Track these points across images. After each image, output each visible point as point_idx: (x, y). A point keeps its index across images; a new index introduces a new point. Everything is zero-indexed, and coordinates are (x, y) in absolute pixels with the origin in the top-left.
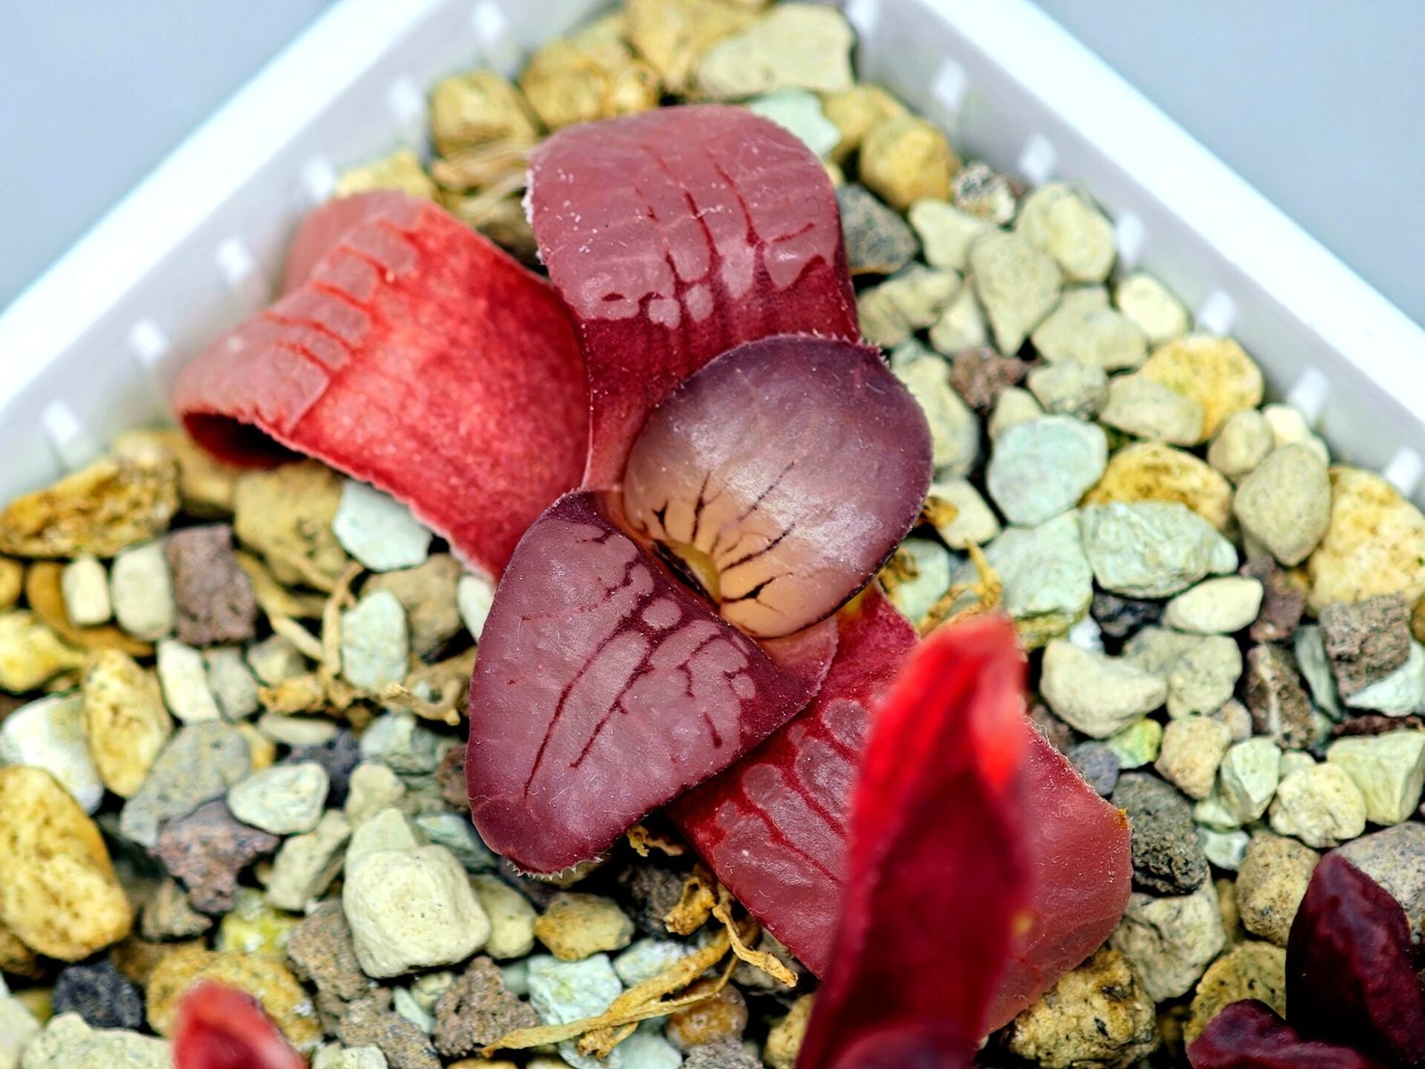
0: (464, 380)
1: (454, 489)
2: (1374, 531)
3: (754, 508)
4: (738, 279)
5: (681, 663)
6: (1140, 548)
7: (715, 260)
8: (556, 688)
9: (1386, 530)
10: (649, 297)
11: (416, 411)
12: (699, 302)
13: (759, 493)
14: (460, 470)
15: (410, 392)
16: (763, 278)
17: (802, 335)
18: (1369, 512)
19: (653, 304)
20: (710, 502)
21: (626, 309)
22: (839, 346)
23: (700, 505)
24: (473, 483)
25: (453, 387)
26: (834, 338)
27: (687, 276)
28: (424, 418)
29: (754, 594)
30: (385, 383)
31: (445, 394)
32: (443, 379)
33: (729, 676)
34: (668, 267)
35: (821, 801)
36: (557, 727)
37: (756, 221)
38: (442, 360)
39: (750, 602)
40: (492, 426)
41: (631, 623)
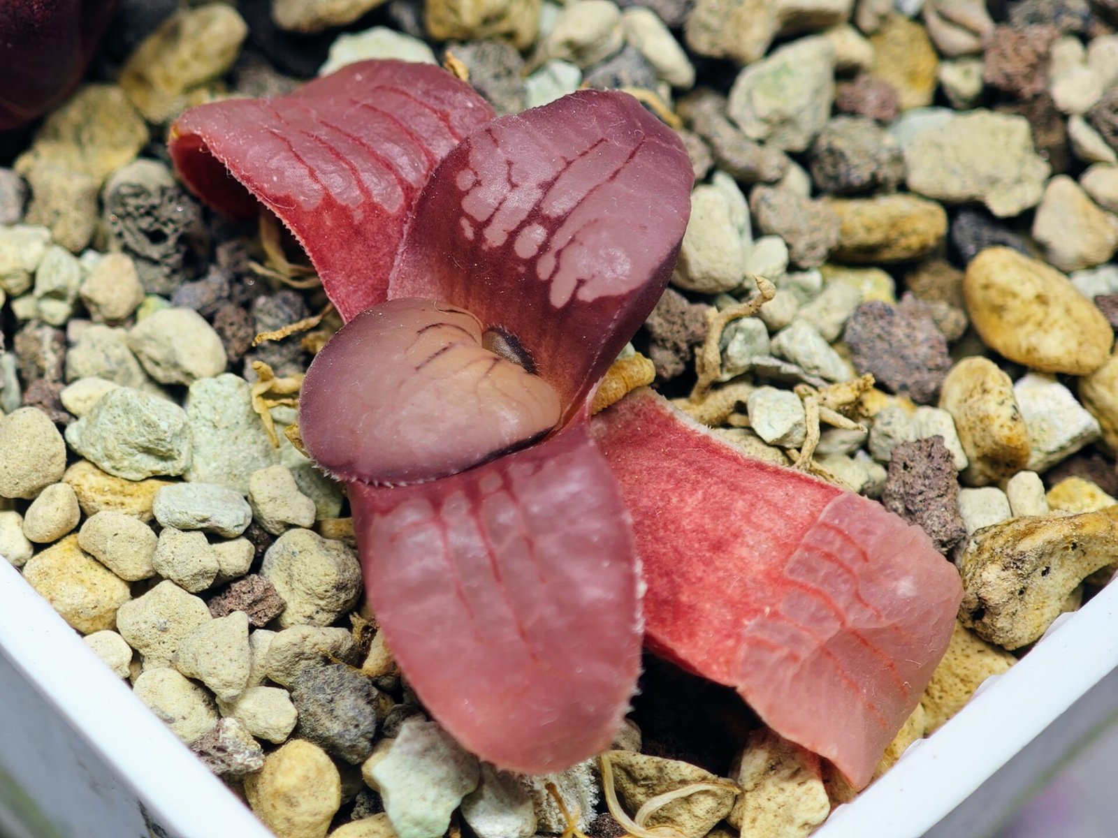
5: (515, 190)
8: (620, 185)
10: (534, 474)
12: (490, 483)
14: (702, 470)
15: (746, 517)
19: (530, 471)
24: (690, 464)
25: (709, 525)
27: (501, 493)
28: (734, 501)
31: (715, 518)
32: (718, 531)
33: (478, 183)
36: (618, 165)
40: (674, 500)
41: (554, 225)
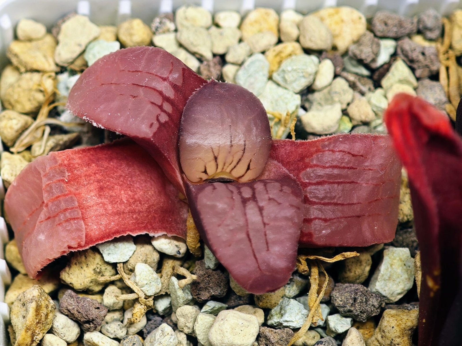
0: (112, 188)
1: (136, 218)
2: (342, 21)
3: (232, 146)
4: (170, 93)
5: (268, 198)
6: (301, 74)
7: (161, 93)
8: (243, 236)
9: (345, 18)
10: (157, 117)
11: (110, 207)
12: (167, 107)
13: (229, 140)
14: (133, 212)
15: (103, 204)
16: (175, 87)
17: (194, 93)
18: (336, 18)
19: (160, 118)
20: (218, 156)
21: (156, 126)
22: (205, 87)
23: (216, 158)
24: (140, 212)
25: (111, 192)
26: (201, 86)
27: (160, 104)
28: (113, 207)
29: (248, 168)
30: (95, 208)
31: (112, 196)
32: (106, 193)
33: (281, 191)
34: (154, 105)
35: (326, 201)
36: (254, 245)
37: (159, 74)
38: (101, 189)
39: (249, 171)
40: (130, 193)
41: (244, 201)
